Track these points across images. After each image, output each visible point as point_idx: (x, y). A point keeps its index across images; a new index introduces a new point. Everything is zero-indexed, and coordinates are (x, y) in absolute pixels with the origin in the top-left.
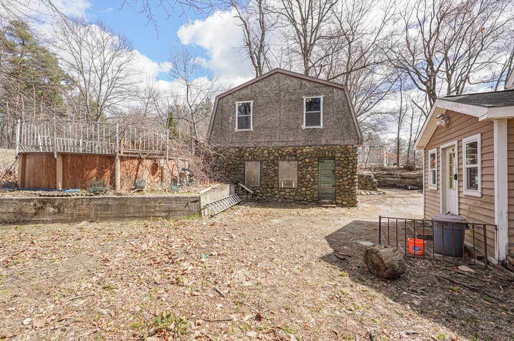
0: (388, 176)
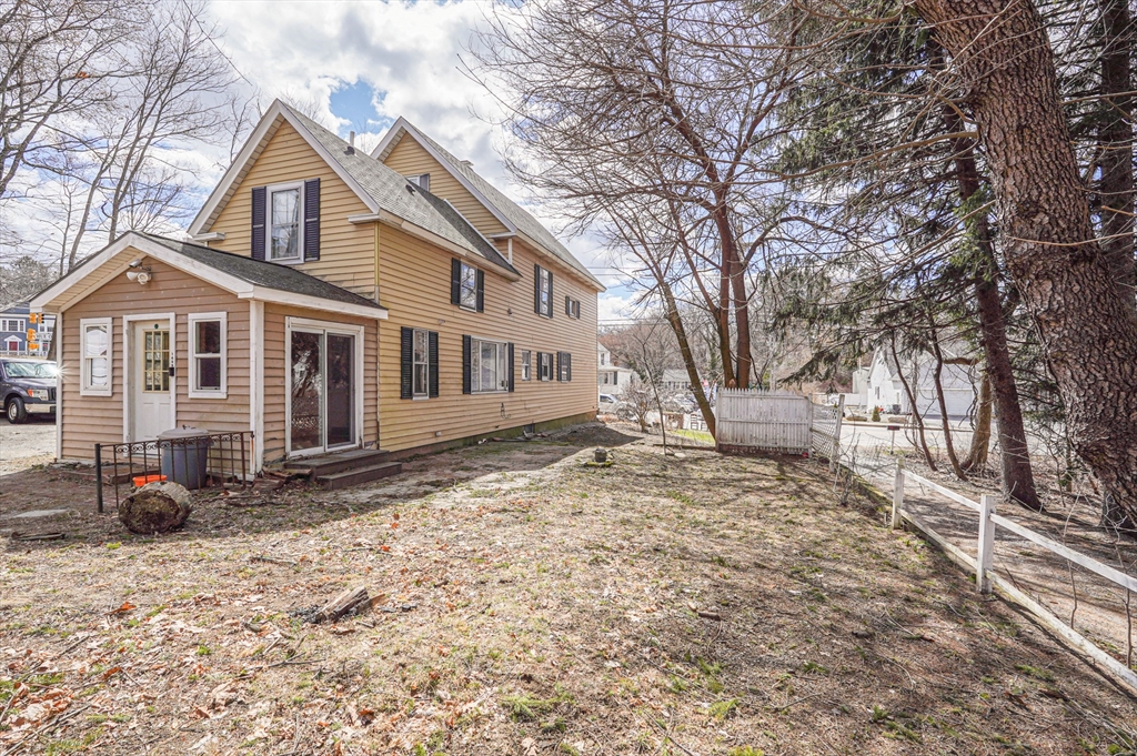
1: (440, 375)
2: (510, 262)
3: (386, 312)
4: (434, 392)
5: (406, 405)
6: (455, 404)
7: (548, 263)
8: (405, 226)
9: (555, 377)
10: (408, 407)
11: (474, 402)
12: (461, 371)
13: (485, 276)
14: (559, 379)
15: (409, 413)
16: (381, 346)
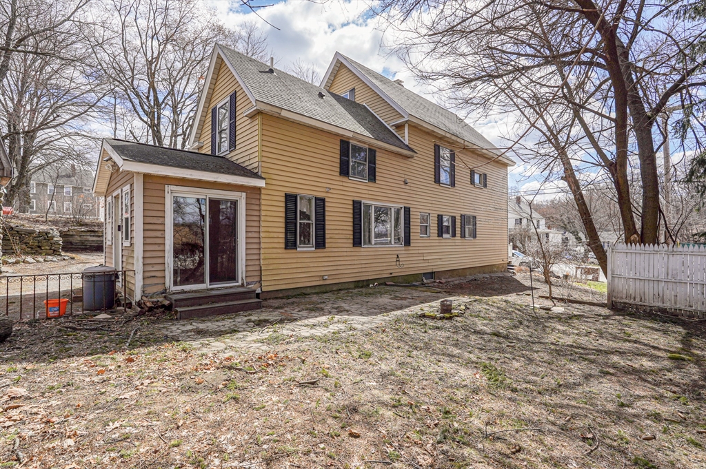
0: (88, 234)
1: (327, 232)
2: (406, 142)
3: (264, 181)
4: (321, 244)
5: (291, 254)
6: (345, 254)
7: (449, 142)
8: (284, 114)
9: (458, 235)
10: (293, 256)
11: (365, 253)
12: (351, 228)
13: (377, 154)
14: (463, 236)
15: (294, 261)
16: (263, 208)
